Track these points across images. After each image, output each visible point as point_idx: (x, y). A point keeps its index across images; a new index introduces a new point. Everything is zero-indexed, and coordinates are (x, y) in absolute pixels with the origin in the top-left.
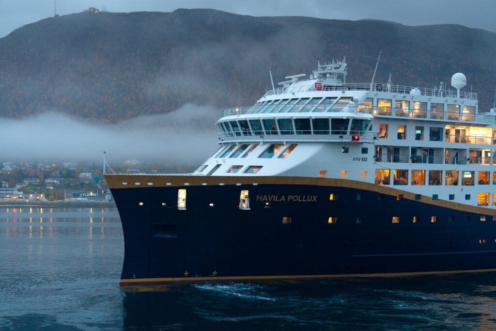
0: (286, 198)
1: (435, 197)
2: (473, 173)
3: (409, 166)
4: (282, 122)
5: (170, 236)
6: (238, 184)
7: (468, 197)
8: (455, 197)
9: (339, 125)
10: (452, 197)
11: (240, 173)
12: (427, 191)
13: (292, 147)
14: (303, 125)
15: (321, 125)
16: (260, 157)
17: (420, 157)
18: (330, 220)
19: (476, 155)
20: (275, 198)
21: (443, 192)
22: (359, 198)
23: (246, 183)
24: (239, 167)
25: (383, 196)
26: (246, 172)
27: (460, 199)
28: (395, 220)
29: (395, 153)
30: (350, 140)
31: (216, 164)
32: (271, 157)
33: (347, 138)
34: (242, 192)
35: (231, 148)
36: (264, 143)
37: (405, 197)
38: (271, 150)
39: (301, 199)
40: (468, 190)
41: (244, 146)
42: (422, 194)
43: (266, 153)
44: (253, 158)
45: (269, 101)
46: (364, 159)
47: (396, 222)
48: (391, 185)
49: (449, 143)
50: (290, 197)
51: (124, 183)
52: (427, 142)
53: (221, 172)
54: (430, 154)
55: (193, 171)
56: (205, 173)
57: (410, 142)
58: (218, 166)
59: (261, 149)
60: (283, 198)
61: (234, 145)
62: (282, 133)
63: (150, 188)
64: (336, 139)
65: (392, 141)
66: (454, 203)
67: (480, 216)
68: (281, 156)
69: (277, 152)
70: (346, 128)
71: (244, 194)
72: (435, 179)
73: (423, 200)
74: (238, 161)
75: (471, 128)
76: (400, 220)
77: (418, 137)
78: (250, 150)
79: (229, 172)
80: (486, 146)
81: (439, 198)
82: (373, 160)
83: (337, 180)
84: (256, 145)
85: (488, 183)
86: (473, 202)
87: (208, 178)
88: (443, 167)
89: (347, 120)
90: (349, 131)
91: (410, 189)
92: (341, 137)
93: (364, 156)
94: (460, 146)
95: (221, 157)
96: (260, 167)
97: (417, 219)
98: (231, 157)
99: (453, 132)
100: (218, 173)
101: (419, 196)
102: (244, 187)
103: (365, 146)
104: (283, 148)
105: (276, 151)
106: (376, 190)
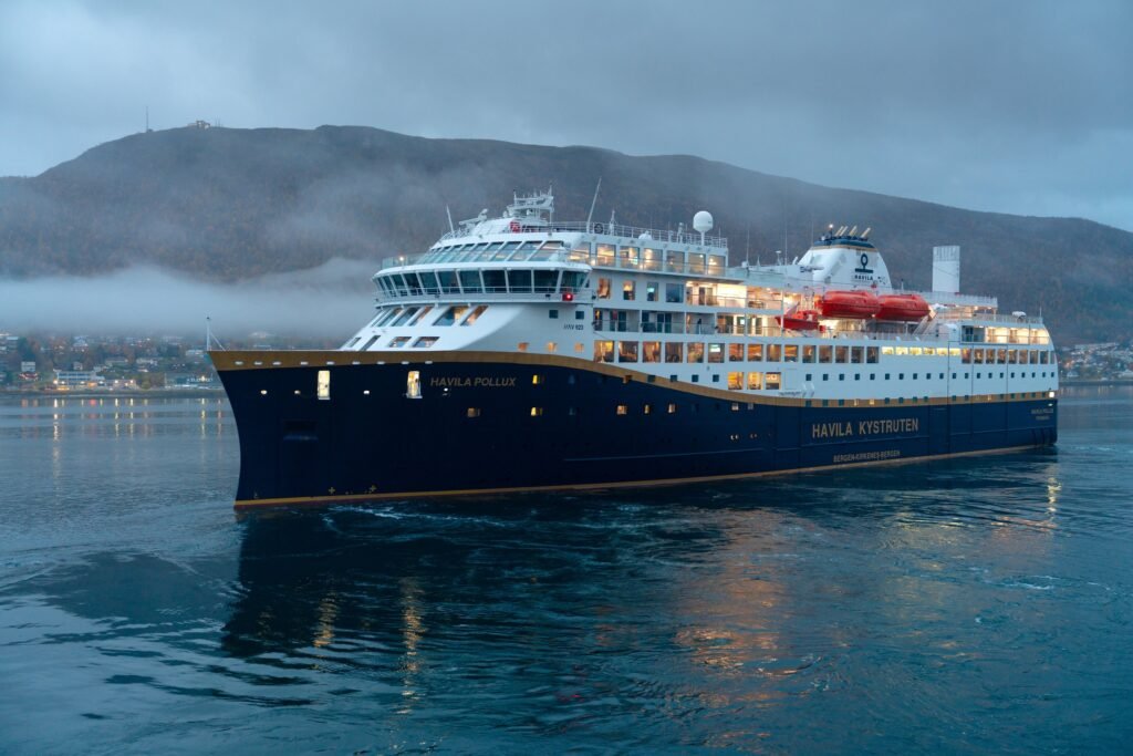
0: (473, 382)
1: (674, 378)
2: (722, 346)
3: (640, 337)
4: (464, 275)
5: (307, 438)
6: (404, 363)
7: (716, 378)
8: (700, 378)
9: (545, 278)
10: (695, 378)
11: (407, 347)
12: (662, 370)
13: (480, 310)
14: (495, 279)
15: (520, 279)
16: (434, 324)
17: (652, 324)
18: (534, 412)
19: (726, 323)
20: (457, 381)
21: (684, 372)
22: (572, 380)
23: (415, 361)
24: (405, 339)
25: (605, 377)
26: (415, 345)
27: (705, 381)
28: (621, 410)
29: (620, 319)
30: (560, 300)
31: (372, 335)
32: (450, 324)
33: (556, 298)
34: (411, 374)
35: (394, 314)
36: (441, 305)
37: (634, 379)
38: (450, 315)
39: (494, 382)
40: (716, 368)
41: (412, 310)
42: (657, 375)
43: (444, 320)
44: (424, 326)
45: (447, 248)
46: (579, 327)
47: (623, 412)
48: (616, 363)
49: (690, 306)
50: (478, 380)
51: (238, 363)
52: (662, 305)
53: (380, 346)
54: (666, 320)
55: (339, 347)
56: (357, 347)
57: (640, 304)
58: (376, 338)
59: (436, 314)
60: (468, 382)
61: (398, 308)
62: (466, 291)
63: (277, 370)
64: (541, 298)
65: (616, 302)
66: (699, 387)
67: (731, 403)
68: (464, 323)
69: (459, 318)
70: (555, 284)
71: (414, 376)
72: (674, 354)
73: (658, 383)
74: (403, 330)
75: (720, 286)
76: (628, 410)
77: (651, 297)
78: (421, 315)
79: (391, 346)
80: (739, 310)
81: (679, 379)
82: (591, 328)
83: (541, 356)
84: (429, 307)
85: (741, 359)
86: (723, 385)
87: (362, 354)
88: (683, 338)
89: (556, 273)
90: (558, 287)
91: (641, 368)
92: (548, 296)
93: (579, 322)
94: (705, 309)
95: (380, 325)
96: (435, 339)
97: (650, 409)
98: (394, 325)
99: (696, 291)
100: (375, 348)
101: (652, 378)
102: (413, 367)
103: (580, 308)
104: (467, 312)
105: (457, 316)
106: (595, 369)
